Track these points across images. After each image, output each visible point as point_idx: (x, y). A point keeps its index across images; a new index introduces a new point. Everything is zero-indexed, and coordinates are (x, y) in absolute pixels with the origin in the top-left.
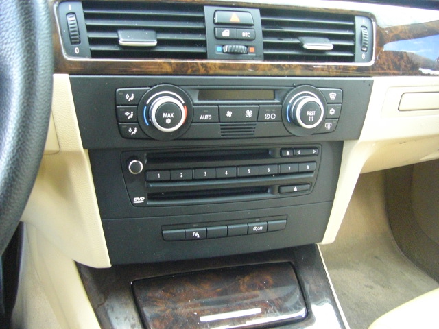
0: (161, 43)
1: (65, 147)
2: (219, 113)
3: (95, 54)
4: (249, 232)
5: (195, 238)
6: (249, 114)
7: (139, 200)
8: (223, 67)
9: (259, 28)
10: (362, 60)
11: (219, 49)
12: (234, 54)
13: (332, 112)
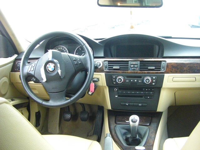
0: (120, 68)
1: (104, 85)
2: (130, 81)
3: (109, 70)
4: (138, 106)
5: (127, 105)
6: (136, 81)
7: (116, 96)
8: (131, 72)
9: (139, 65)
10: (162, 71)
11: (131, 69)
12: (134, 70)
13: (154, 81)
